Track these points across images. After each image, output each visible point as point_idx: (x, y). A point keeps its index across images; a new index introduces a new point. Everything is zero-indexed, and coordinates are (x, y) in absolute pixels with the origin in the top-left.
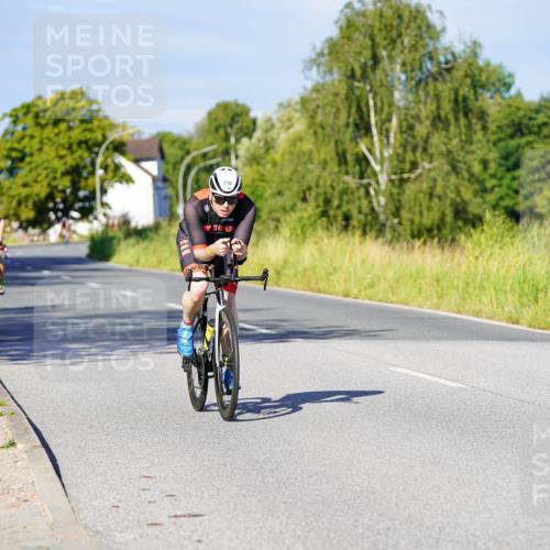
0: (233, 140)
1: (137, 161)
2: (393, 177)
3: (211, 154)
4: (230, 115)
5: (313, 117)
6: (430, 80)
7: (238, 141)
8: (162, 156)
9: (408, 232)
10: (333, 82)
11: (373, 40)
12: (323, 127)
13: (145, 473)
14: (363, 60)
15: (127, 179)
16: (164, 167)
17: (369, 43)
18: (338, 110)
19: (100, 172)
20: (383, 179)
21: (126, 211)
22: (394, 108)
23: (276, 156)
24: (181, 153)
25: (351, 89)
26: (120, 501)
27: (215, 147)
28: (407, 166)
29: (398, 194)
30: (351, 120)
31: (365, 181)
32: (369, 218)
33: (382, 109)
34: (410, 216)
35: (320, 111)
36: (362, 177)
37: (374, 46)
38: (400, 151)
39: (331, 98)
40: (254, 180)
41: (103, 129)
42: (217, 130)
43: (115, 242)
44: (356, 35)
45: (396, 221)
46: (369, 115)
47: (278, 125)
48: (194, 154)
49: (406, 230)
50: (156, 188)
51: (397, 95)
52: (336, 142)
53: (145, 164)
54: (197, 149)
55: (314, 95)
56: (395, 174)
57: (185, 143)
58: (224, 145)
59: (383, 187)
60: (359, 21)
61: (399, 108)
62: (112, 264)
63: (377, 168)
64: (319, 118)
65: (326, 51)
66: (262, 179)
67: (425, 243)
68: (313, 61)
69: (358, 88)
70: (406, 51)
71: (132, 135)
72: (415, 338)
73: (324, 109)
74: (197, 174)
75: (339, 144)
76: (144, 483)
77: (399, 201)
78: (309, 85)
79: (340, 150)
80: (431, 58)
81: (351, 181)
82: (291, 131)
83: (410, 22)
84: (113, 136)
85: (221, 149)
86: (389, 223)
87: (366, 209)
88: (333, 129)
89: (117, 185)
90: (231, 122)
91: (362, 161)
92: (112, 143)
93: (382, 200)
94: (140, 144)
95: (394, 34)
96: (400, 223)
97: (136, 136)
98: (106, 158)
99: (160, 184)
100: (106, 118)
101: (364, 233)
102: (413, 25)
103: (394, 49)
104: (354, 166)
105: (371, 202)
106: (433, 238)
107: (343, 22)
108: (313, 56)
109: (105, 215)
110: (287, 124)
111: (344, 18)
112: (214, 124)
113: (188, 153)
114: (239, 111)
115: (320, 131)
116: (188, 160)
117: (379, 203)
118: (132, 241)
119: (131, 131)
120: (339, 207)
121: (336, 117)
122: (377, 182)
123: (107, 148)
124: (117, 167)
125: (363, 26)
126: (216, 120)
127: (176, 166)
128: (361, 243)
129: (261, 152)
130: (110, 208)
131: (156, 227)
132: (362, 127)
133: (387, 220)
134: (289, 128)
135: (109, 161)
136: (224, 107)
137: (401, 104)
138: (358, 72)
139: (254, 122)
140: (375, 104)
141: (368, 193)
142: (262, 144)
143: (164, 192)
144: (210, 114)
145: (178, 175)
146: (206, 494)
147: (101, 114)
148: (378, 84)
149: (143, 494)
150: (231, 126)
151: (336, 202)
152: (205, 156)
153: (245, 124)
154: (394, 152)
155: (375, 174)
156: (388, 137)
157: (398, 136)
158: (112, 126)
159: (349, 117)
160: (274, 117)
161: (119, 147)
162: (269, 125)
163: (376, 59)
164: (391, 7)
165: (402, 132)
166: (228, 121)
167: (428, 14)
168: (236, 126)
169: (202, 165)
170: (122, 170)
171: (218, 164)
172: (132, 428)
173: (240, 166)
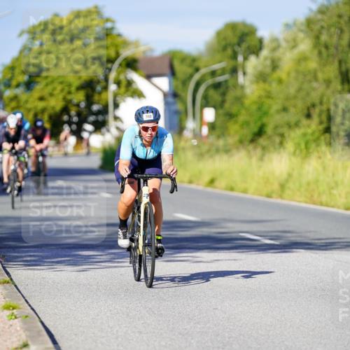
0: (240, 58)
1: (149, 77)
3: (219, 72)
4: (238, 33)
5: (317, 38)
7: (246, 59)
8: (173, 73)
12: (327, 47)
15: (139, 95)
16: (175, 83)
18: (342, 31)
19: (113, 87)
23: (282, 73)
24: (190, 70)
27: (223, 64)
35: (324, 32)
39: (335, 19)
40: (260, 97)
41: (116, 46)
42: (225, 49)
47: (284, 44)
48: (203, 71)
50: (167, 104)
52: (340, 62)
53: (156, 80)
54: (206, 66)
55: (319, 16)
57: (194, 60)
58: (232, 63)
64: (324, 38)
66: (269, 95)
71: (144, 52)
73: (328, 29)
74: (206, 90)
75: (343, 65)
78: (315, 7)
79: (344, 69)
82: (296, 51)
84: (126, 53)
85: (229, 67)
88: (336, 48)
92: (125, 59)
94: (152, 61)
97: (149, 54)
98: (119, 74)
99: (170, 99)
100: (119, 35)
109: (118, 128)
110: (292, 44)
112: (223, 43)
113: (197, 70)
114: (246, 31)
115: (323, 50)
116: (197, 77)
119: (142, 48)
121: (340, 38)
123: (120, 65)
124: (130, 83)
126: (225, 39)
127: (185, 83)
129: (268, 70)
130: (121, 121)
134: (294, 47)
135: (122, 77)
136: (232, 27)
139: (261, 41)
142: (268, 62)
143: (173, 107)
144: (219, 34)
145: (187, 91)
147: (115, 32)
150: (239, 45)
152: (213, 73)
153: (253, 43)
158: (126, 44)
160: (281, 37)
161: (131, 64)
162: (275, 44)
166: (235, 40)
168: (244, 46)
169: (210, 81)
170: (134, 86)
171: (226, 81)
172: (140, 332)
173: (247, 83)
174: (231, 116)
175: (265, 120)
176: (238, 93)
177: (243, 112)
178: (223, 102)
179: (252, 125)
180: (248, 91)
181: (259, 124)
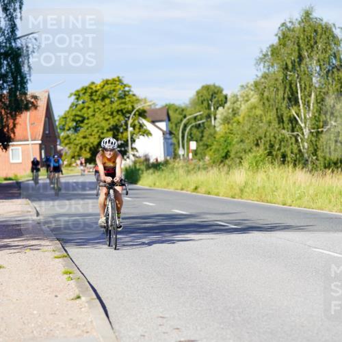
0: (212, 109)
1: (153, 122)
2: (312, 131)
3: (199, 117)
4: (211, 93)
5: (262, 94)
6: (335, 70)
7: (216, 110)
8: (169, 119)
9: (322, 165)
10: (274, 72)
11: (299, 46)
12: (268, 100)
13: (161, 315)
14: (293, 58)
15: (148, 133)
16: (170, 125)
17: (297, 47)
18: (278, 90)
19: (130, 129)
20: (306, 132)
21: (147, 153)
22: (312, 88)
23: (240, 118)
24: (181, 117)
25: (286, 76)
26: (146, 332)
27: (201, 113)
28: (321, 124)
29: (316, 141)
30: (286, 96)
31: (295, 133)
32: (298, 156)
33: (305, 88)
34: (323, 155)
35: (266, 90)
36: (293, 131)
37: (300, 50)
38: (317, 114)
39: (273, 82)
40: (226, 133)
41: (132, 103)
42: (202, 102)
43: (140, 172)
44: (288, 43)
45: (314, 158)
46: (297, 93)
47: (240, 99)
48: (188, 117)
49: (321, 163)
50: (165, 139)
51: (314, 80)
52: (277, 109)
53: (158, 124)
54: (190, 115)
55: (263, 80)
56: (314, 129)
57: (183, 110)
58: (207, 111)
59: (306, 137)
60: (290, 34)
61: (316, 88)
62: (139, 186)
63: (303, 125)
64: (266, 94)
65: (269, 53)
66: (231, 132)
67: (333, 171)
68: (261, 59)
69: (290, 75)
70: (320, 53)
71: (150, 106)
72: (327, 231)
73: (269, 89)
74: (191, 129)
75: (279, 111)
76: (160, 321)
77: (316, 145)
78: (260, 74)
79: (279, 114)
80: (335, 57)
81: (287, 133)
82: (249, 102)
83: (322, 34)
84: (138, 107)
85: (205, 115)
86: (310, 159)
87: (296, 151)
88: (275, 101)
89: (141, 137)
90: (211, 97)
91: (293, 121)
92: (137, 111)
93: (306, 145)
94: (156, 111)
95: (312, 42)
96: (317, 159)
97: (153, 107)
98: (134, 121)
99: (168, 136)
100: (134, 95)
101: (295, 165)
102: (324, 36)
103: (312, 51)
104: (288, 124)
105: (299, 146)
106: (338, 168)
107: (280, 35)
108: (261, 56)
109: (134, 155)
110: (246, 98)
111: (280, 32)
112: (200, 99)
113: (185, 117)
114: (216, 91)
115: (266, 102)
116: (185, 121)
117: (303, 147)
118: (151, 171)
119: (148, 104)
120: (279, 149)
121: (277, 94)
122: (303, 134)
123: (135, 114)
124: (141, 126)
125: (293, 38)
126: (202, 96)
127: (177, 125)
128: (293, 172)
129: (231, 115)
130: (137, 151)
131: (166, 163)
132: (293, 100)
133: (309, 157)
134: (247, 101)
135: (136, 122)
136: (207, 88)
137: (317, 85)
138: (290, 66)
139: (226, 97)
140: (301, 86)
141: (297, 141)
142: (230, 111)
143: (170, 141)
144: (198, 93)
145: (179, 131)
146: (199, 328)
147: (131, 93)
148: (302, 73)
149: (160, 328)
150: (211, 100)
151: (277, 147)
152: (195, 118)
153: (220, 99)
154: (313, 115)
155: (301, 129)
156: (309, 106)
157: (315, 105)
158: (138, 100)
159: (284, 93)
160: (239, 94)
161: (142, 114)
162: (235, 99)
163: (301, 58)
164: (310, 25)
165: (318, 103)
166: (210, 97)
167: (334, 30)
168: (214, 100)
169: (194, 124)
170: (145, 127)
171: (203, 123)
172: (152, 287)
173: (217, 124)
174: (207, 146)
175: (229, 148)
176: (212, 131)
177: (215, 143)
178: (202, 136)
179: (221, 151)
180: (218, 129)
181: (226, 151)
